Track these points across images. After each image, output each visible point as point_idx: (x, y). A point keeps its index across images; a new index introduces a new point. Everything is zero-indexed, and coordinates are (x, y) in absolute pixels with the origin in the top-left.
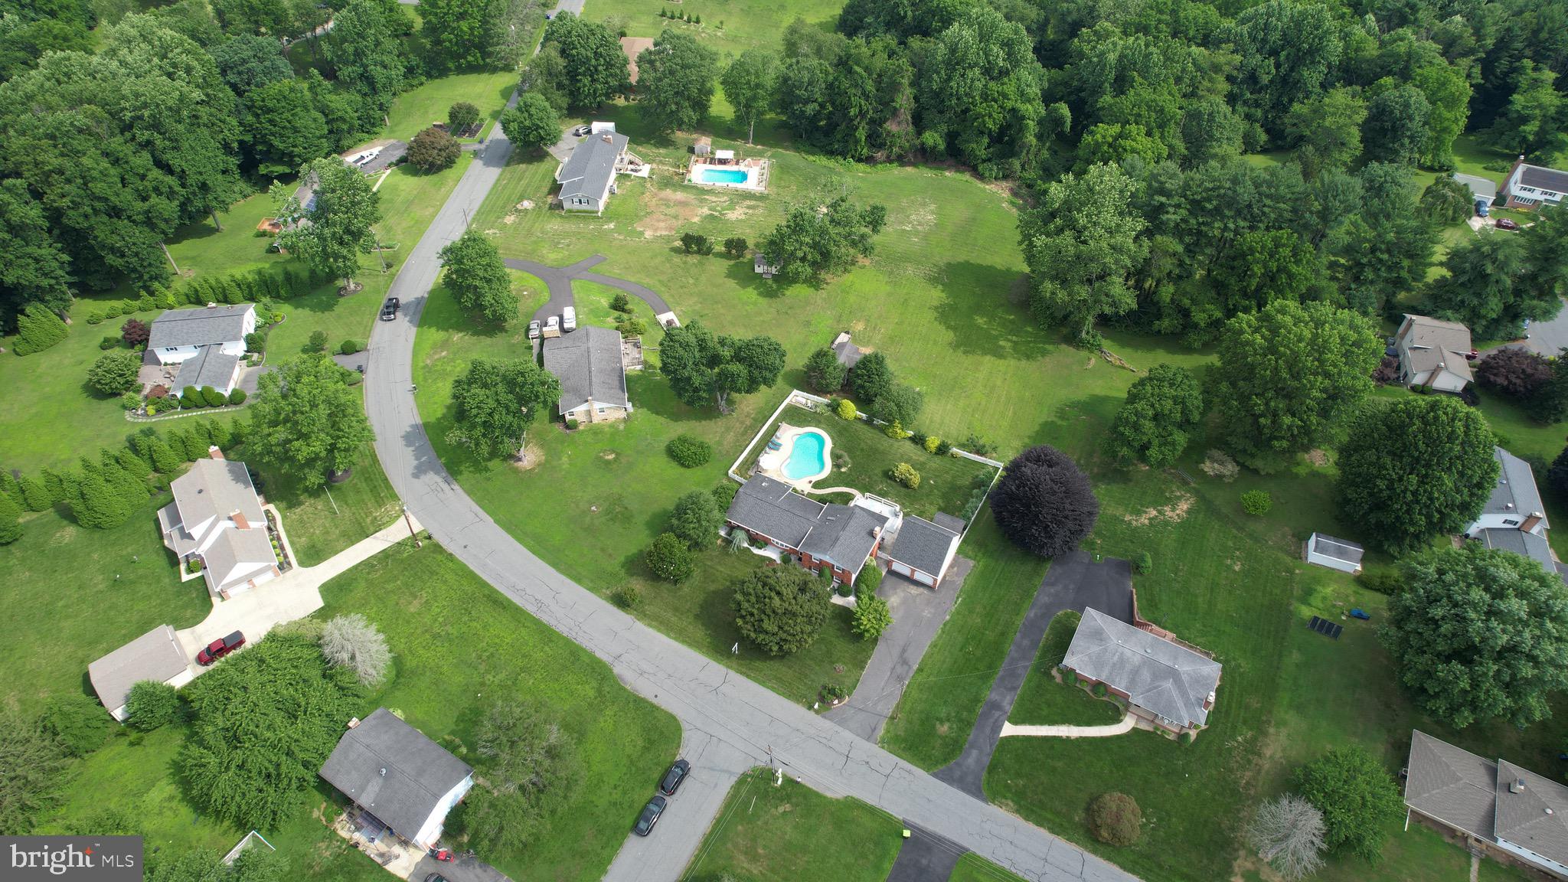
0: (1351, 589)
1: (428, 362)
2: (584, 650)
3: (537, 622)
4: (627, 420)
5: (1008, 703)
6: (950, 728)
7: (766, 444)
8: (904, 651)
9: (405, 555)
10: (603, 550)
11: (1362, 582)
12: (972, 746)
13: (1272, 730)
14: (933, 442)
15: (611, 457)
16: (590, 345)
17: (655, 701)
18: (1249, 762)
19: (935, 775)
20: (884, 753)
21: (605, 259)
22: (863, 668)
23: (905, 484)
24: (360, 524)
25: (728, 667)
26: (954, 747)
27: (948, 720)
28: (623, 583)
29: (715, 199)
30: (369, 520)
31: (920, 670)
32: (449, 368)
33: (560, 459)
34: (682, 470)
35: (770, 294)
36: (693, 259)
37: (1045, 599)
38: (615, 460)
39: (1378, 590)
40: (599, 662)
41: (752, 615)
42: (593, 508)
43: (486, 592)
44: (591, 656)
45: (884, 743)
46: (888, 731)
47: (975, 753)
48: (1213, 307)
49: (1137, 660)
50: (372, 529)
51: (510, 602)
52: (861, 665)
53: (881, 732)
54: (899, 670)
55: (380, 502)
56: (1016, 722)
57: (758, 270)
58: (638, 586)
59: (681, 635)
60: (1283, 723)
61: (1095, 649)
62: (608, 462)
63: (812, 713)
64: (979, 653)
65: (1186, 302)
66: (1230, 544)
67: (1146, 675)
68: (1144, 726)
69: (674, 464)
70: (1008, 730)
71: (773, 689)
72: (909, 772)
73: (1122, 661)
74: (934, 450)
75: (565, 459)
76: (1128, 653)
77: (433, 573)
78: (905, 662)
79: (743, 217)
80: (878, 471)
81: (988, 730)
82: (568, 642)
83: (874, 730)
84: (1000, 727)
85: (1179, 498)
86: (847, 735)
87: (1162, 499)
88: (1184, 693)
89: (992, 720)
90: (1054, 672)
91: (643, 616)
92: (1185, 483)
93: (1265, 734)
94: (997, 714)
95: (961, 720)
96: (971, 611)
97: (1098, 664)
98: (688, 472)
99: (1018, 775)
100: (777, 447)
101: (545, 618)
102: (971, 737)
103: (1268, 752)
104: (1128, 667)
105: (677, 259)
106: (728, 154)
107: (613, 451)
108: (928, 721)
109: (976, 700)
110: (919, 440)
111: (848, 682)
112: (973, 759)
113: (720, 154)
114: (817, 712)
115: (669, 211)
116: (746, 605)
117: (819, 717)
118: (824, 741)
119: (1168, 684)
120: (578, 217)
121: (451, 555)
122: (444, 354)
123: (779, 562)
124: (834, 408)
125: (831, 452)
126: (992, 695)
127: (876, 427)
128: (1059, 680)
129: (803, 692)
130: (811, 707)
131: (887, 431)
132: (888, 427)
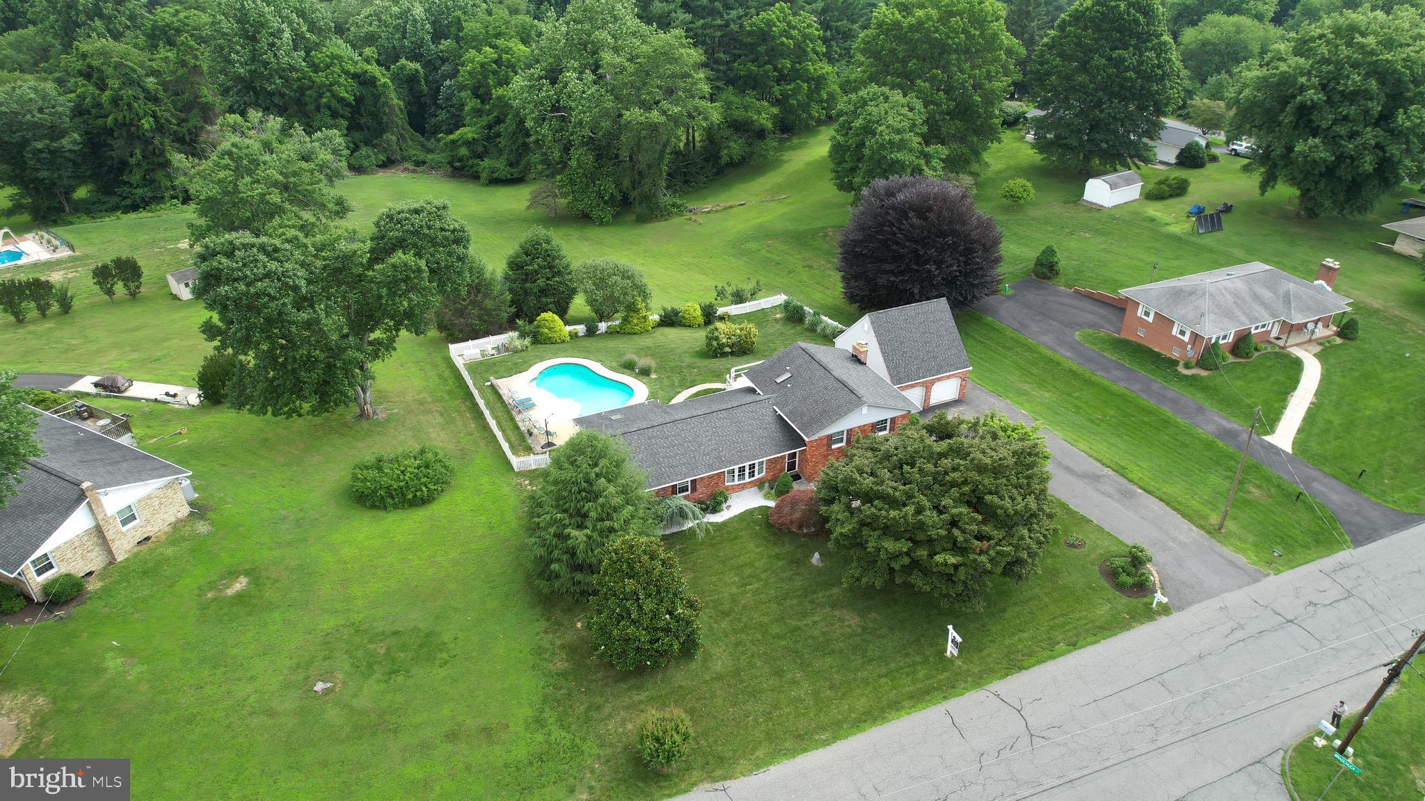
4: (199, 510)
6: (1259, 487)
7: (507, 410)
8: (1069, 469)
11: (1153, 196)
12: (1306, 485)
14: (694, 314)
15: (240, 584)
19: (1356, 542)
20: (1289, 577)
23: (740, 350)
25: (978, 683)
27: (1242, 483)
31: (1119, 470)
33: (98, 671)
34: (419, 514)
36: (43, 325)
37: (1045, 339)
38: (255, 582)
42: (319, 686)
45: (1274, 565)
46: (1244, 552)
47: (1318, 487)
49: (1240, 285)
53: (1241, 559)
54: (1106, 489)
56: (1270, 431)
58: (628, 719)
61: (1205, 302)
62: (240, 598)
63: (1163, 621)
64: (1112, 413)
66: (1050, 229)
67: (1266, 294)
68: (1316, 350)
69: (392, 516)
70: (1284, 436)
73: (1235, 295)
74: (701, 320)
75: (113, 663)
80: (688, 358)
81: (1273, 458)
83: (1233, 564)
84: (1275, 448)
86: (1235, 598)
89: (1255, 447)
90: (1185, 372)
94: (1243, 439)
95: (1247, 473)
96: (1021, 393)
97: (1228, 314)
98: (438, 508)
100: (527, 405)
102: (1286, 478)
107: (233, 575)
108: (1237, 502)
109: (1209, 445)
110: (672, 318)
111: (1107, 544)
112: (1330, 492)
114: (1165, 610)
117: (1176, 618)
118: (1239, 634)
123: (772, 504)
124: (535, 336)
125: (612, 368)
126: (1206, 430)
127: (611, 333)
128: (1203, 373)
129: (1102, 611)
130: (1149, 614)
131: (628, 328)
132: (626, 320)
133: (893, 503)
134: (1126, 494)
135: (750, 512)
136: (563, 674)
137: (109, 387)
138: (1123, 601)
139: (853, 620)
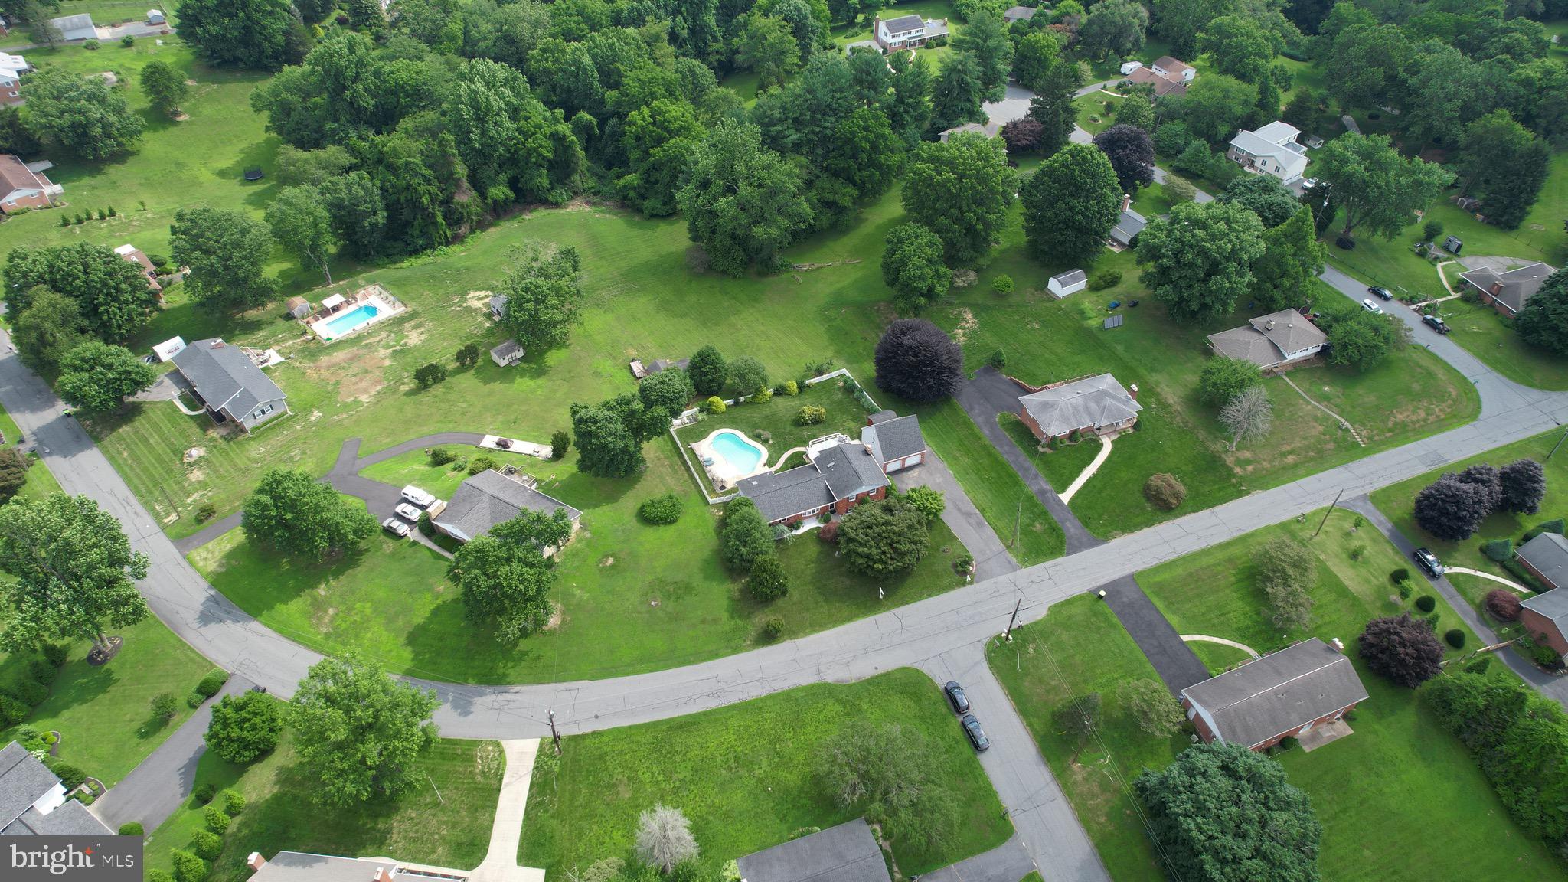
0: (1094, 296)
1: (325, 630)
2: (793, 690)
3: (733, 707)
4: (583, 526)
5: (1044, 484)
6: (1041, 524)
7: (701, 466)
8: (959, 509)
9: (557, 769)
10: (703, 622)
11: (1094, 288)
12: (1063, 523)
13: (1158, 390)
14: (793, 386)
15: (611, 561)
16: (490, 492)
17: (880, 672)
18: (1171, 413)
19: (1068, 554)
20: (1031, 569)
21: (360, 440)
22: (955, 538)
23: (816, 421)
24: (476, 789)
25: (889, 609)
26: (1054, 530)
27: (1034, 521)
28: (750, 627)
29: (377, 339)
30: (479, 778)
31: (982, 511)
32: (357, 618)
33: (574, 595)
34: (672, 528)
35: (541, 372)
36: (438, 389)
37: (980, 419)
38: (616, 559)
39: (1105, 287)
40: (812, 687)
41: (884, 553)
42: (653, 603)
43: (664, 728)
44: (799, 689)
45: (1024, 563)
46: (1017, 556)
47: (1068, 524)
48: (848, 189)
49: (1080, 401)
50: (494, 782)
51: (690, 716)
52: (953, 538)
53: (1014, 560)
54: (972, 521)
55: (470, 759)
56: (1063, 491)
57: (503, 363)
58: (763, 618)
59: (835, 622)
60: (1158, 383)
61: (1056, 413)
62: (612, 566)
63: (968, 587)
64: (993, 474)
65: (829, 197)
66: (1017, 318)
67: (1093, 406)
68: (1115, 437)
69: (662, 528)
70: (1065, 497)
71: (930, 596)
72: (1056, 565)
73: (1075, 408)
74: (797, 391)
75: (578, 592)
76: (1074, 401)
77: (602, 758)
78: (969, 515)
79: (423, 337)
80: (789, 427)
81: (1057, 507)
82: (774, 697)
83: (1009, 562)
84: (1060, 501)
85: (960, 313)
86: (1003, 579)
87: (956, 321)
88: (1118, 399)
89: (1051, 501)
90: (1041, 449)
91: (793, 634)
92: (951, 304)
93: (1159, 394)
94: (1049, 495)
95: (1039, 515)
96: (956, 458)
97: (1066, 420)
98: (680, 524)
99: (1100, 516)
100: (711, 462)
101: (733, 699)
102: (1056, 519)
103: (1171, 401)
104: (1081, 408)
105: (424, 397)
106: (336, 299)
107: (607, 556)
108: (1027, 531)
109: (1030, 498)
110: (780, 392)
111: (959, 551)
112: (1072, 528)
113: (329, 303)
114: (971, 583)
115: (350, 372)
116: (874, 551)
117: (975, 585)
118: (996, 594)
119: (1108, 401)
120: (270, 428)
121: (594, 733)
122: (331, 611)
123: (822, 525)
124: (708, 410)
125: (749, 437)
126: (1032, 488)
127: (745, 403)
128: (1049, 451)
129: (947, 581)
130: (964, 584)
131: (756, 400)
132: (755, 396)
133: (861, 545)
134: (980, 525)
135: (812, 529)
136: (739, 600)
137: (503, 445)
138: (957, 577)
139: (848, 582)
